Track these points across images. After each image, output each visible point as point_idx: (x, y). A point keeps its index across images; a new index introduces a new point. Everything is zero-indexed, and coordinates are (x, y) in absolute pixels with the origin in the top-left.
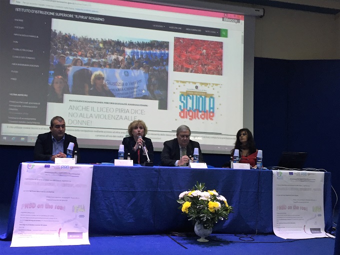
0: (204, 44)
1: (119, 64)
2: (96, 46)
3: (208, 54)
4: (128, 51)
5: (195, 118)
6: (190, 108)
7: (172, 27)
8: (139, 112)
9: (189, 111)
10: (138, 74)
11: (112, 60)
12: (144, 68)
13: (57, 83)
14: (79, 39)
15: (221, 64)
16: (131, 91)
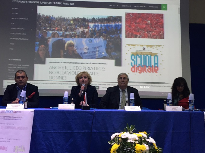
0: (149, 16)
1: (85, 35)
2: (68, 23)
3: (152, 23)
4: (91, 25)
5: (143, 72)
6: (139, 64)
7: (124, 6)
8: (101, 69)
9: (139, 66)
10: (99, 41)
11: (79, 32)
12: (103, 36)
13: (41, 50)
14: (56, 19)
15: (163, 30)
16: (94, 53)
